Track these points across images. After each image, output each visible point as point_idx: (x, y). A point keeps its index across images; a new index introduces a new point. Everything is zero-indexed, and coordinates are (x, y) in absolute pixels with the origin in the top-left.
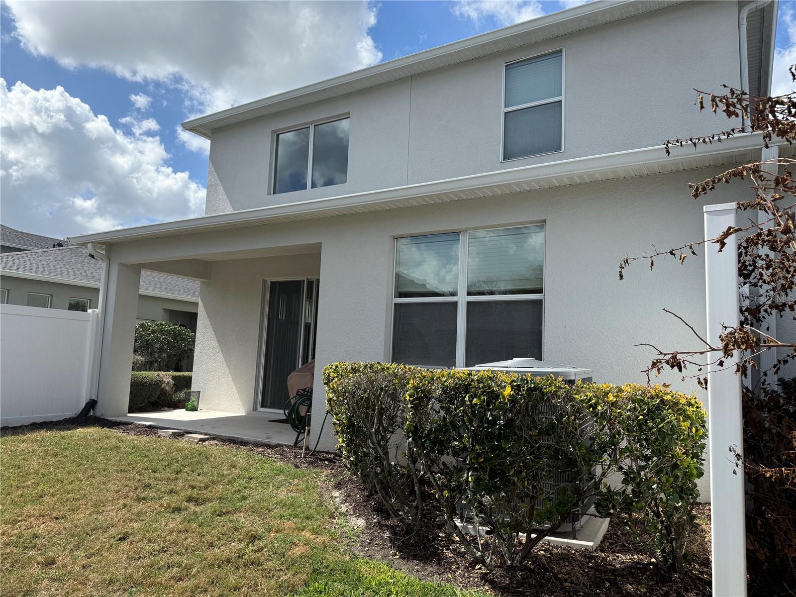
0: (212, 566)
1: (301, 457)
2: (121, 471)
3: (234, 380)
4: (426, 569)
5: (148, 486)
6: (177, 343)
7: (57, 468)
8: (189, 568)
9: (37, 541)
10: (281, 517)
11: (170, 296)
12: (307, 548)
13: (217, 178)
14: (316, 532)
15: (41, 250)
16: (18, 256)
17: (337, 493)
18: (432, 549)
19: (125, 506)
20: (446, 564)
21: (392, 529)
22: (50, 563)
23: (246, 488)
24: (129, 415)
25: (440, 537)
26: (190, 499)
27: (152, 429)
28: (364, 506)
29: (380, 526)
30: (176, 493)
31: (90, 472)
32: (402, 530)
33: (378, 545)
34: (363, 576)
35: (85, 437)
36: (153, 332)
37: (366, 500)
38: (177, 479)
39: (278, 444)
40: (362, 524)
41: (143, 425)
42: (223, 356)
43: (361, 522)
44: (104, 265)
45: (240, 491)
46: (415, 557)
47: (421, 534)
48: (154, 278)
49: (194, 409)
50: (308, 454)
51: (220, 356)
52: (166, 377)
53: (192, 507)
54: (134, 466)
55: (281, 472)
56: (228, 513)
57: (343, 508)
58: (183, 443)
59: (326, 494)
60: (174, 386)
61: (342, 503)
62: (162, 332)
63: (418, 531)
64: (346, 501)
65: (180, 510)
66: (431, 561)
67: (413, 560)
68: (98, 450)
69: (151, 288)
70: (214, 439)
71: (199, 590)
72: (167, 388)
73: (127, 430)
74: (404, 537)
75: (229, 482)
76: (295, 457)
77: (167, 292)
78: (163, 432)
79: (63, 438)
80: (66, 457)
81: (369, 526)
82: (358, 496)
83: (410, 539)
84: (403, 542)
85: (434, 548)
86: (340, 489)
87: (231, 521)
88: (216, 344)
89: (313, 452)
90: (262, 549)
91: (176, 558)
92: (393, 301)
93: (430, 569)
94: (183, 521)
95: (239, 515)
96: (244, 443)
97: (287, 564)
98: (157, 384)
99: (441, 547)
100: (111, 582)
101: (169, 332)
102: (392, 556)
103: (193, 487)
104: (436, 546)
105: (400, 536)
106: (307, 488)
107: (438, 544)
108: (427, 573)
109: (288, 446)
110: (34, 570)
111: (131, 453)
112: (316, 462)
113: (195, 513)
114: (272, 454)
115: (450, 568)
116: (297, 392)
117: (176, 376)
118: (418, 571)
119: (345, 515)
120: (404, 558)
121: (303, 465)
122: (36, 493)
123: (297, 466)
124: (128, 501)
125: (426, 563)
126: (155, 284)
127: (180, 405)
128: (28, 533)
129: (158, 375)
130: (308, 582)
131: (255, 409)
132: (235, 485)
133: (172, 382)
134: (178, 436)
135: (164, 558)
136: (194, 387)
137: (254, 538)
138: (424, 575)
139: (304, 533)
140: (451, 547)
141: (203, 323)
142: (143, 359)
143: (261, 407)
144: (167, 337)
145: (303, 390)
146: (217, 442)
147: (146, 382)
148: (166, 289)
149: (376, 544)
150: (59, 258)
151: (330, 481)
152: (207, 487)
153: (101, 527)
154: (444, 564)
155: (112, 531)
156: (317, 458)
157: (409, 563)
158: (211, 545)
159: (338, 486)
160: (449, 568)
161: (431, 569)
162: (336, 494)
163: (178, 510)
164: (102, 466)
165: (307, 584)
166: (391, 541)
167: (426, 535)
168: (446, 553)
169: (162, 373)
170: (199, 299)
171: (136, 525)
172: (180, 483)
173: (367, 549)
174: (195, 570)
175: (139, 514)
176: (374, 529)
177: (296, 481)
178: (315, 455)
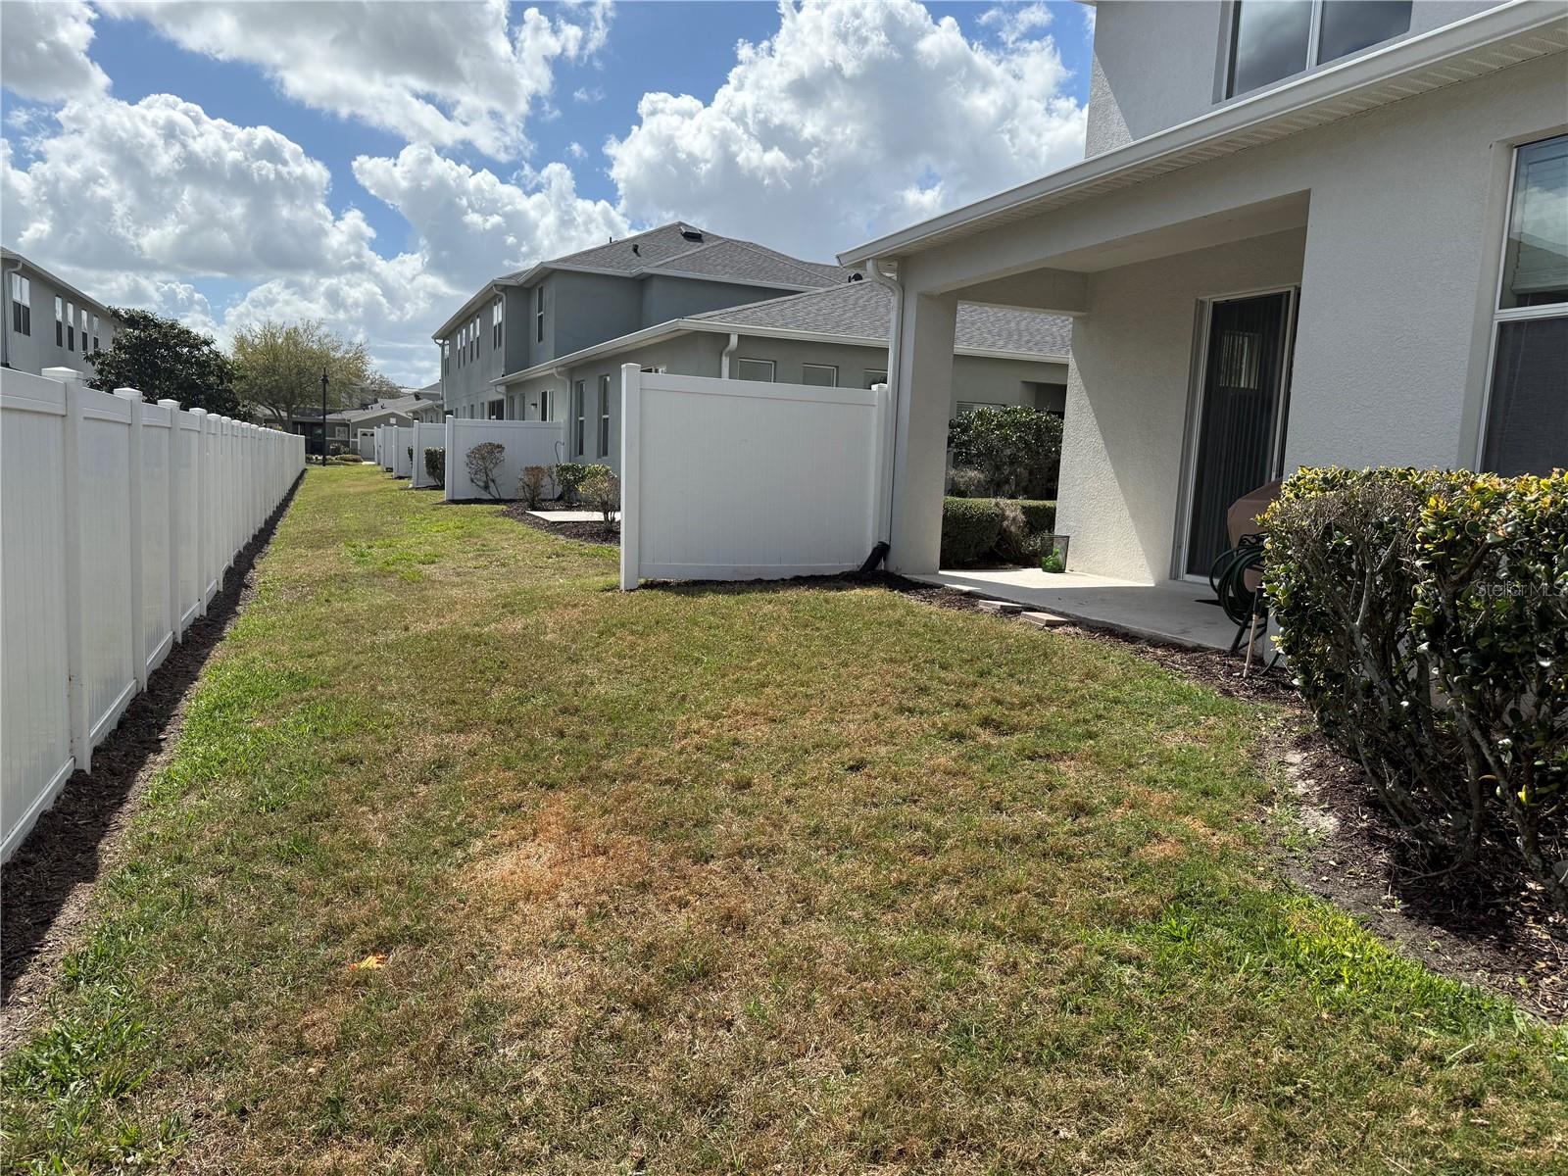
0: (983, 842)
1: (1241, 676)
2: (891, 660)
3: (1133, 516)
4: (1460, 952)
5: (923, 690)
6: (1042, 445)
7: (800, 645)
8: (941, 836)
9: (737, 750)
10: (1152, 781)
11: (1034, 355)
12: (1182, 849)
13: (1108, 90)
14: (1215, 825)
15: (822, 290)
16: (788, 303)
17: (1298, 756)
18: (1492, 912)
19: (876, 716)
20: (1521, 954)
21: (1400, 851)
22: (743, 785)
23: (1100, 717)
24: (941, 572)
25: (1525, 889)
26: (986, 722)
27: (970, 598)
28: (1347, 791)
29: (1371, 837)
30: (965, 707)
31: (843, 656)
32: (1423, 856)
33: (1356, 876)
34: (1285, 930)
35: (858, 605)
36: (1000, 426)
37: (1357, 779)
38: (975, 685)
39: (1199, 646)
40: (1331, 828)
41: (959, 590)
42: (1114, 467)
43: (1330, 823)
44: (894, 301)
45: (1086, 721)
46: (1439, 921)
47: (1472, 873)
48: (1008, 322)
49: (1059, 569)
50: (1257, 671)
51: (1107, 469)
52: (1012, 508)
53: (985, 736)
54: (912, 655)
55: (1185, 697)
56: (1048, 756)
57: (1301, 788)
58: (1014, 627)
59: (1271, 755)
60: (1025, 526)
61: (1299, 777)
62: (1017, 425)
63: (1465, 865)
64: (1310, 775)
65: (964, 737)
66: (1481, 938)
67: (1434, 925)
68: (867, 625)
69: (1001, 343)
70: (1074, 625)
71: (945, 878)
72: (1013, 529)
73: (931, 596)
74: (1426, 872)
75: (1073, 702)
76: (1229, 675)
77: (1030, 349)
78: (986, 605)
79: (827, 601)
80: (818, 629)
81: (1345, 832)
82: (1342, 769)
83: (1439, 878)
84: (1420, 882)
85: (1499, 911)
86: (1305, 749)
87: (1047, 772)
88: (1100, 443)
89: (1270, 669)
90: (1088, 831)
91: (926, 816)
92: (1496, 317)
93: (1470, 952)
94: (961, 756)
95: (1068, 763)
96: (1129, 637)
97: (1129, 872)
98: (994, 520)
99: (1522, 912)
100: (816, 831)
101: (1027, 425)
102: (1385, 906)
103: (999, 702)
104: (1508, 909)
105: (1414, 868)
106: (1230, 736)
107: (1514, 905)
108: (1458, 960)
109: (1218, 652)
110: (720, 793)
111: (917, 634)
112: (1273, 691)
113: (987, 747)
114: (1182, 664)
115: (1530, 966)
116: (1241, 540)
117: (1030, 508)
118: (1437, 951)
119: (1298, 802)
120: (1410, 917)
121: (1241, 693)
122: (758, 680)
123: (1227, 693)
124: (882, 711)
125: (1465, 939)
126: (1010, 335)
127: (1036, 560)
128: (727, 736)
129: (997, 504)
130: (1159, 913)
131: (1174, 575)
132: (1081, 709)
133: (1021, 517)
134: (1011, 612)
135: (907, 812)
136: (1059, 529)
137: (1080, 809)
138: (1449, 963)
139: (1186, 820)
140: (1551, 919)
141: (1076, 401)
142: (981, 476)
143: (1188, 573)
144: (1023, 435)
145: (1254, 536)
146: (1080, 631)
147: (972, 517)
148: (1028, 342)
149: (1350, 873)
150: (851, 301)
151: (1290, 730)
152: (1023, 705)
153: (828, 745)
154: (1516, 953)
155: (846, 753)
156: (1277, 682)
157: (1420, 929)
158: (998, 807)
159: (1303, 743)
160: (1527, 963)
161: (1474, 954)
162: (1295, 757)
163: (959, 737)
164: (864, 650)
165: (1156, 917)
166: (1388, 875)
167: (1488, 878)
168: (1531, 928)
169: (1003, 502)
170: (1070, 356)
171: (883, 750)
172: (978, 693)
173: (1325, 878)
174: (949, 842)
175: (892, 734)
176: (1356, 842)
177: (1212, 720)
178: (1273, 676)
